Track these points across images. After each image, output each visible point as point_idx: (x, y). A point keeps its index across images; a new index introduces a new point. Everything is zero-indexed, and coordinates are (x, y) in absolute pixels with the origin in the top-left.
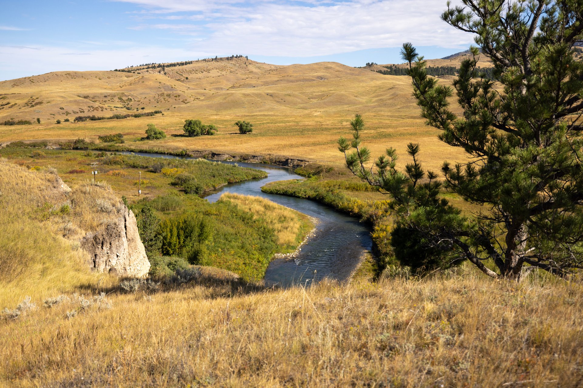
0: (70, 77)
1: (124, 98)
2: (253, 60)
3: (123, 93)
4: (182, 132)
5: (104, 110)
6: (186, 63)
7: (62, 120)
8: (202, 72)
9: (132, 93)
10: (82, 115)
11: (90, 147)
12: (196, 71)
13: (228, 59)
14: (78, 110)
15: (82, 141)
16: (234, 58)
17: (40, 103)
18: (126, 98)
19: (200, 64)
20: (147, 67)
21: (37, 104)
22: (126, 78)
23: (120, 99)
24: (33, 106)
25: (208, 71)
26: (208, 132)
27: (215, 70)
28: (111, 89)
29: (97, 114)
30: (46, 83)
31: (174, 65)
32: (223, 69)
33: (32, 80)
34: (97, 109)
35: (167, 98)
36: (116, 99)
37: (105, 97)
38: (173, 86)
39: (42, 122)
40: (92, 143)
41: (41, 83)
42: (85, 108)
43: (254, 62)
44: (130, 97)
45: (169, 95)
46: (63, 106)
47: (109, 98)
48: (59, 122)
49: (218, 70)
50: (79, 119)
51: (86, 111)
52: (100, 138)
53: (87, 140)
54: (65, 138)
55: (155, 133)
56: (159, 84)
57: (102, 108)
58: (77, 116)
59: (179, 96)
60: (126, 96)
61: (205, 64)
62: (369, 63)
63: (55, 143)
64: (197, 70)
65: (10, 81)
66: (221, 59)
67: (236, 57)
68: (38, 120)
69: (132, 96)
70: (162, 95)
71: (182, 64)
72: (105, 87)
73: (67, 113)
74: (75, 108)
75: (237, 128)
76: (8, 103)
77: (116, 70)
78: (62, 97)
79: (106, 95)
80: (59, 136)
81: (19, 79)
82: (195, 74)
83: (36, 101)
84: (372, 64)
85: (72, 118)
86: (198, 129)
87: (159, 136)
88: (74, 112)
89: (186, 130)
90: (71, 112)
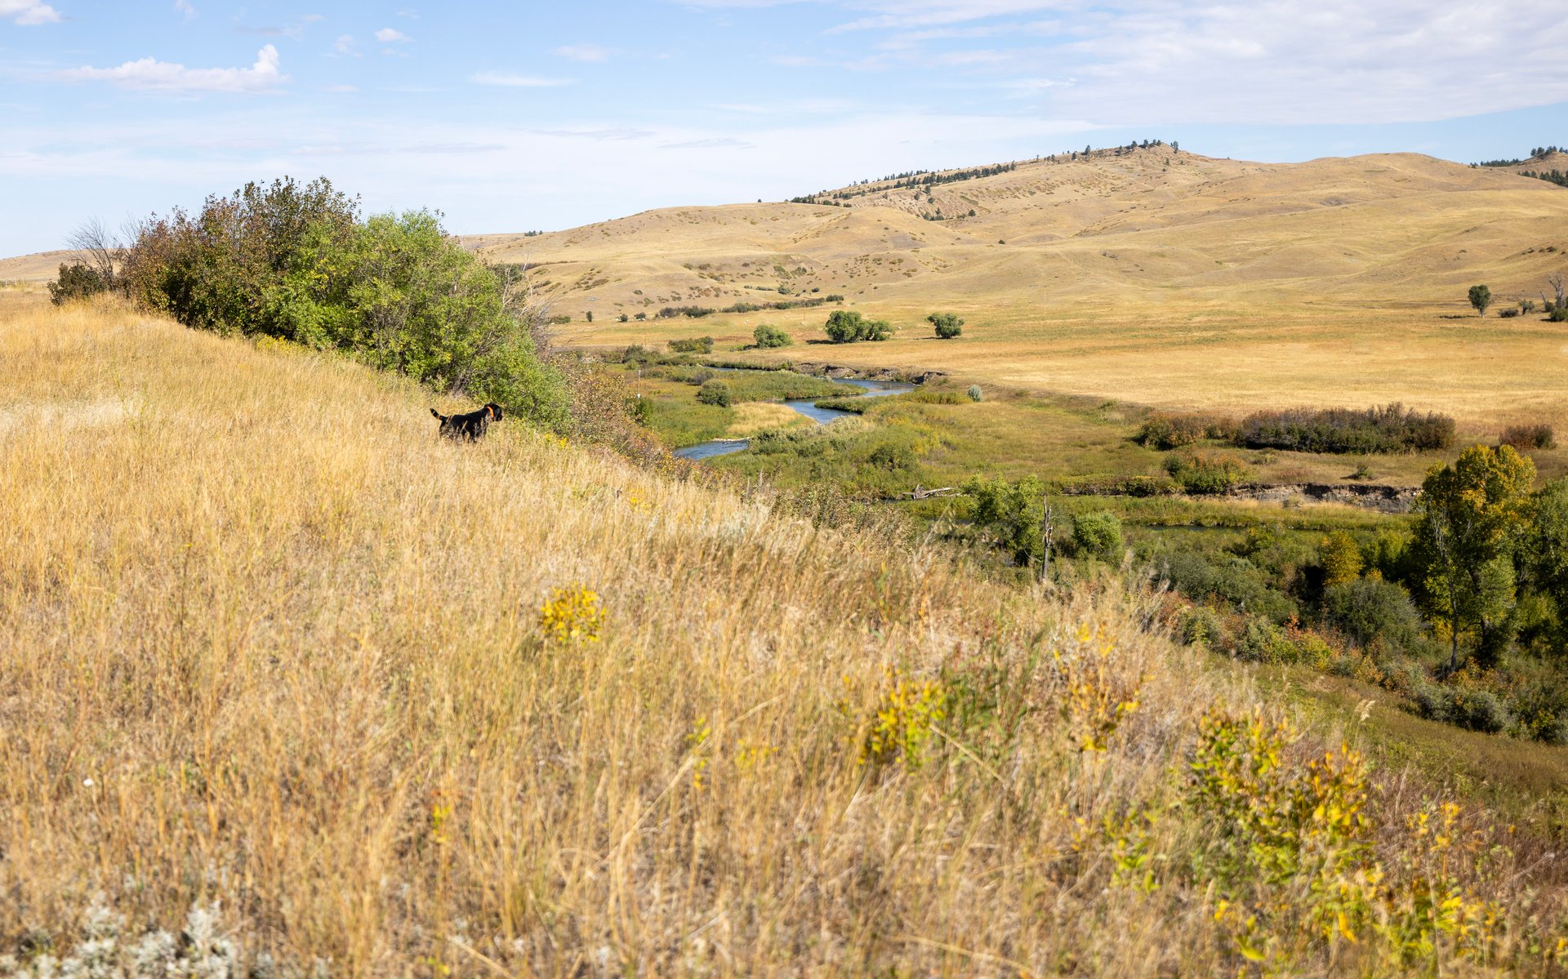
0: (686, 221)
1: (789, 268)
2: (1193, 151)
3: (788, 257)
4: (826, 337)
5: (722, 295)
6: (999, 170)
7: (631, 316)
8: (1032, 193)
9: (810, 256)
10: (673, 305)
11: (651, 360)
12: (1014, 191)
13: (1118, 152)
14: (668, 296)
15: (639, 349)
16: (1137, 150)
17: (603, 282)
18: (794, 268)
19: (1030, 173)
20: (895, 182)
21: (597, 284)
22: (814, 219)
23: (778, 269)
24: (588, 288)
25: (1049, 189)
26: (874, 334)
27: (1069, 187)
28: (773, 246)
29: (703, 303)
30: (635, 236)
31: (962, 176)
32: (1090, 182)
33: (605, 231)
34: (706, 292)
35: (873, 266)
36: (769, 270)
37: (746, 265)
38: (919, 236)
39: (596, 318)
40: (655, 353)
41: (624, 237)
42: (684, 291)
43: (1196, 157)
44: (803, 265)
45: (878, 261)
46: (639, 287)
47: (753, 268)
48: (624, 319)
49: (1076, 187)
50: (668, 313)
51: (684, 297)
52: (672, 344)
53: (648, 348)
54: (614, 344)
55: (770, 337)
56: (883, 232)
57: (718, 290)
58: (664, 306)
59: (900, 261)
60: (794, 262)
61: (1042, 171)
62: (1540, 150)
63: (595, 353)
64: (1017, 189)
65: (562, 233)
66: (1101, 154)
67: (1143, 147)
68: (589, 316)
69: (809, 262)
70: (864, 259)
71: (986, 172)
72: (759, 241)
73: (648, 302)
74: (664, 291)
75: (932, 327)
76: (547, 283)
77: (797, 200)
78: (649, 268)
79: (747, 261)
80: (606, 341)
81: (580, 230)
82: (1011, 199)
83: (597, 278)
84: (1552, 150)
85: (650, 313)
86: (851, 331)
87: (775, 341)
88: (661, 300)
89: (830, 331)
90: (655, 299)
